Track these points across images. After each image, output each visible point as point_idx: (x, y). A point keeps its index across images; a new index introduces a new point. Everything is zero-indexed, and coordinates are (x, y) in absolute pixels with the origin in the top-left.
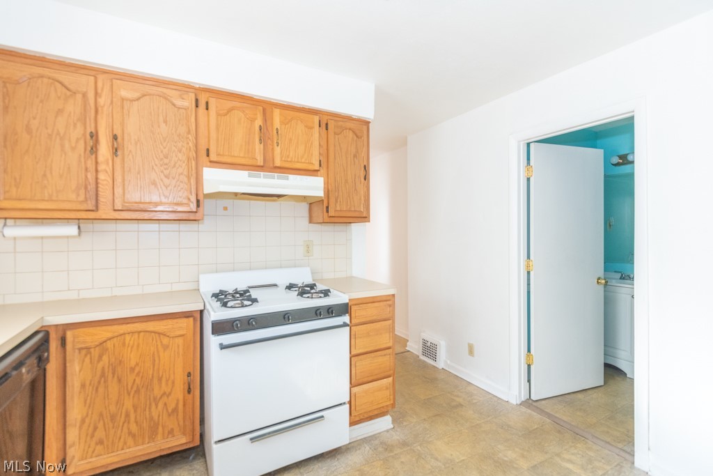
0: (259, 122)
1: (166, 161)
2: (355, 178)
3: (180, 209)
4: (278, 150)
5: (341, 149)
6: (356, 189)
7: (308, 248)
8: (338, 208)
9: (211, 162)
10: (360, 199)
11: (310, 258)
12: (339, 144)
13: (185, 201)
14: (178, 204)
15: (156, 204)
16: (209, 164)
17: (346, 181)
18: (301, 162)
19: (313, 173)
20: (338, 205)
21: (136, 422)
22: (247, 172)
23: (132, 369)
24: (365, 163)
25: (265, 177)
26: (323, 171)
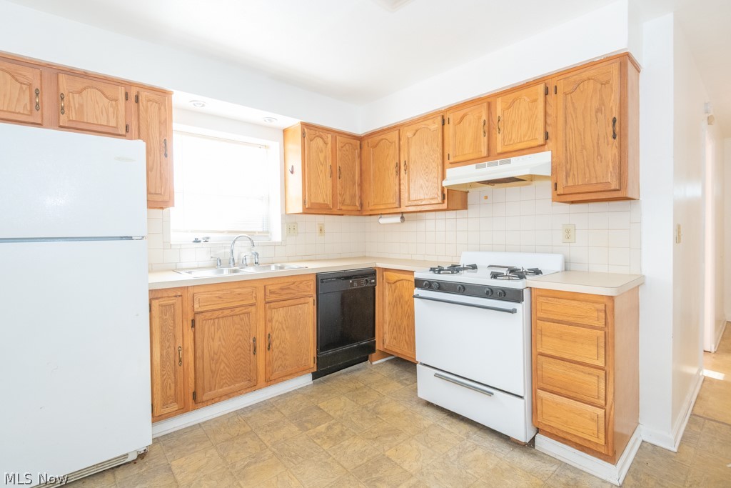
0: (484, 117)
1: (427, 170)
2: (598, 139)
3: (433, 202)
4: (499, 137)
5: (575, 109)
6: (599, 154)
7: (568, 233)
8: (570, 183)
9: (450, 163)
10: (607, 166)
11: (571, 244)
12: (573, 103)
13: (436, 196)
14: (432, 199)
15: (421, 200)
16: (450, 165)
17: (584, 147)
18: (524, 141)
19: (539, 148)
20: (570, 180)
21: (408, 335)
22: (475, 165)
23: (407, 302)
24: (616, 115)
25: (489, 165)
26: (550, 143)
